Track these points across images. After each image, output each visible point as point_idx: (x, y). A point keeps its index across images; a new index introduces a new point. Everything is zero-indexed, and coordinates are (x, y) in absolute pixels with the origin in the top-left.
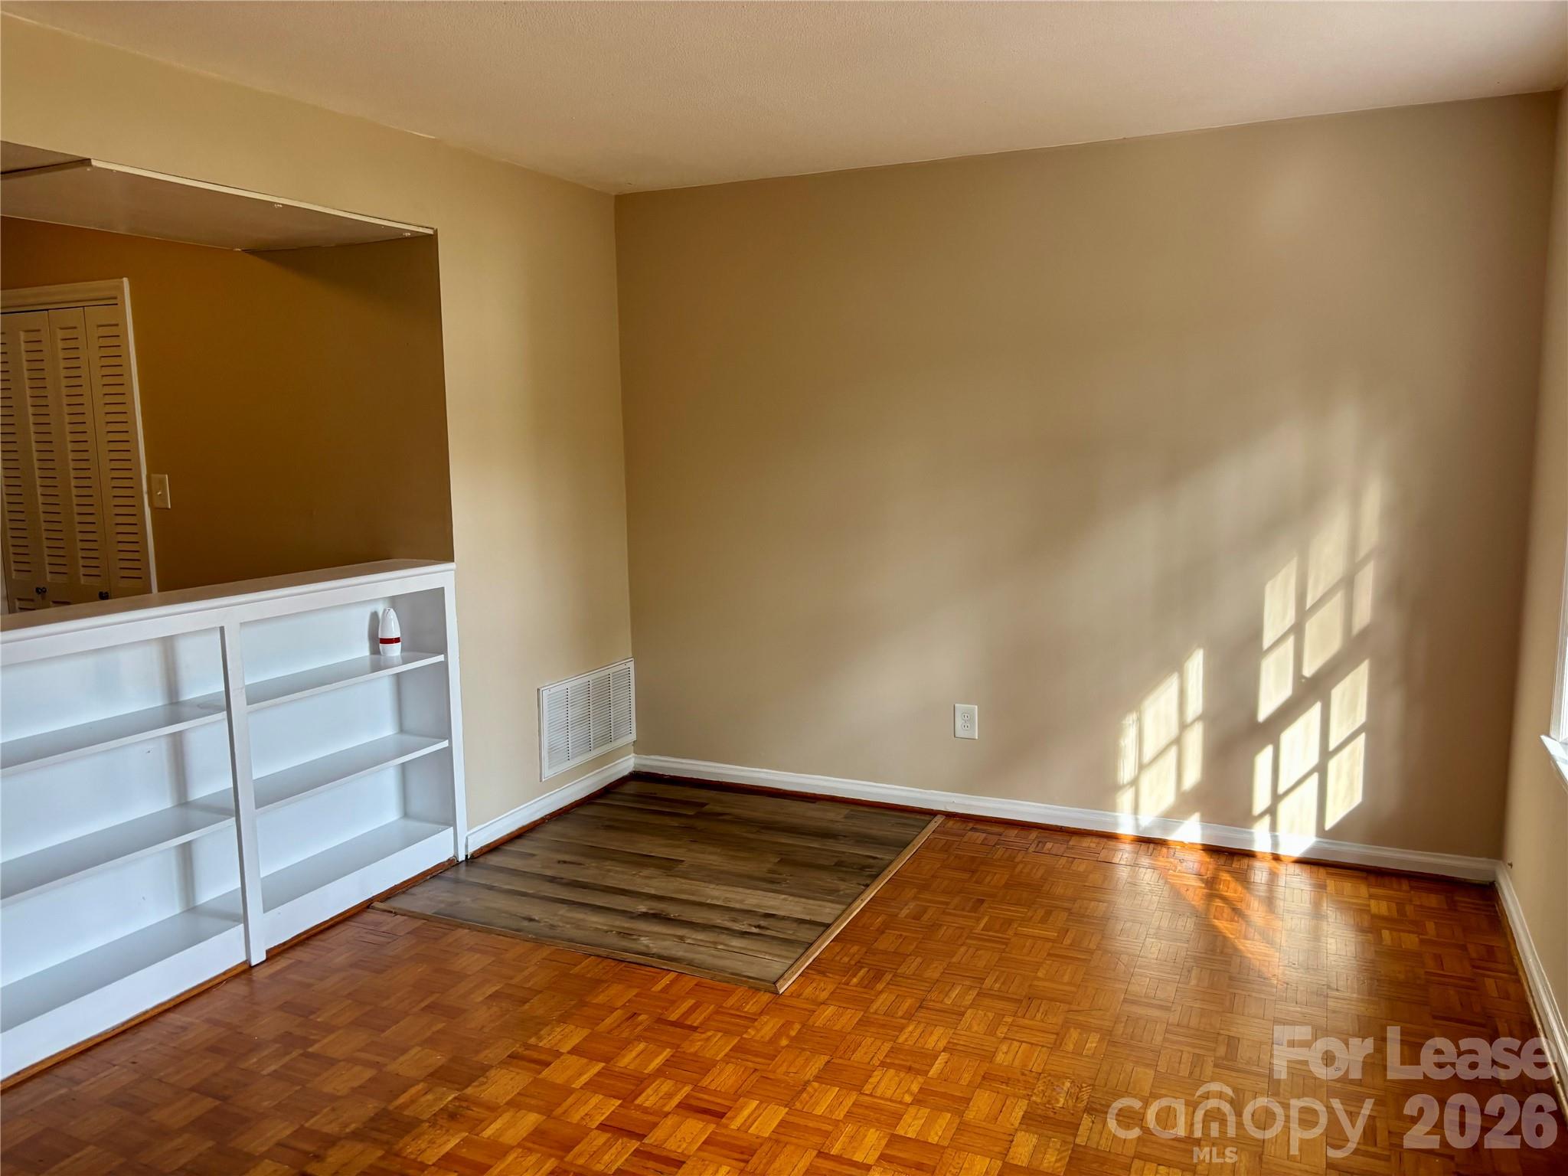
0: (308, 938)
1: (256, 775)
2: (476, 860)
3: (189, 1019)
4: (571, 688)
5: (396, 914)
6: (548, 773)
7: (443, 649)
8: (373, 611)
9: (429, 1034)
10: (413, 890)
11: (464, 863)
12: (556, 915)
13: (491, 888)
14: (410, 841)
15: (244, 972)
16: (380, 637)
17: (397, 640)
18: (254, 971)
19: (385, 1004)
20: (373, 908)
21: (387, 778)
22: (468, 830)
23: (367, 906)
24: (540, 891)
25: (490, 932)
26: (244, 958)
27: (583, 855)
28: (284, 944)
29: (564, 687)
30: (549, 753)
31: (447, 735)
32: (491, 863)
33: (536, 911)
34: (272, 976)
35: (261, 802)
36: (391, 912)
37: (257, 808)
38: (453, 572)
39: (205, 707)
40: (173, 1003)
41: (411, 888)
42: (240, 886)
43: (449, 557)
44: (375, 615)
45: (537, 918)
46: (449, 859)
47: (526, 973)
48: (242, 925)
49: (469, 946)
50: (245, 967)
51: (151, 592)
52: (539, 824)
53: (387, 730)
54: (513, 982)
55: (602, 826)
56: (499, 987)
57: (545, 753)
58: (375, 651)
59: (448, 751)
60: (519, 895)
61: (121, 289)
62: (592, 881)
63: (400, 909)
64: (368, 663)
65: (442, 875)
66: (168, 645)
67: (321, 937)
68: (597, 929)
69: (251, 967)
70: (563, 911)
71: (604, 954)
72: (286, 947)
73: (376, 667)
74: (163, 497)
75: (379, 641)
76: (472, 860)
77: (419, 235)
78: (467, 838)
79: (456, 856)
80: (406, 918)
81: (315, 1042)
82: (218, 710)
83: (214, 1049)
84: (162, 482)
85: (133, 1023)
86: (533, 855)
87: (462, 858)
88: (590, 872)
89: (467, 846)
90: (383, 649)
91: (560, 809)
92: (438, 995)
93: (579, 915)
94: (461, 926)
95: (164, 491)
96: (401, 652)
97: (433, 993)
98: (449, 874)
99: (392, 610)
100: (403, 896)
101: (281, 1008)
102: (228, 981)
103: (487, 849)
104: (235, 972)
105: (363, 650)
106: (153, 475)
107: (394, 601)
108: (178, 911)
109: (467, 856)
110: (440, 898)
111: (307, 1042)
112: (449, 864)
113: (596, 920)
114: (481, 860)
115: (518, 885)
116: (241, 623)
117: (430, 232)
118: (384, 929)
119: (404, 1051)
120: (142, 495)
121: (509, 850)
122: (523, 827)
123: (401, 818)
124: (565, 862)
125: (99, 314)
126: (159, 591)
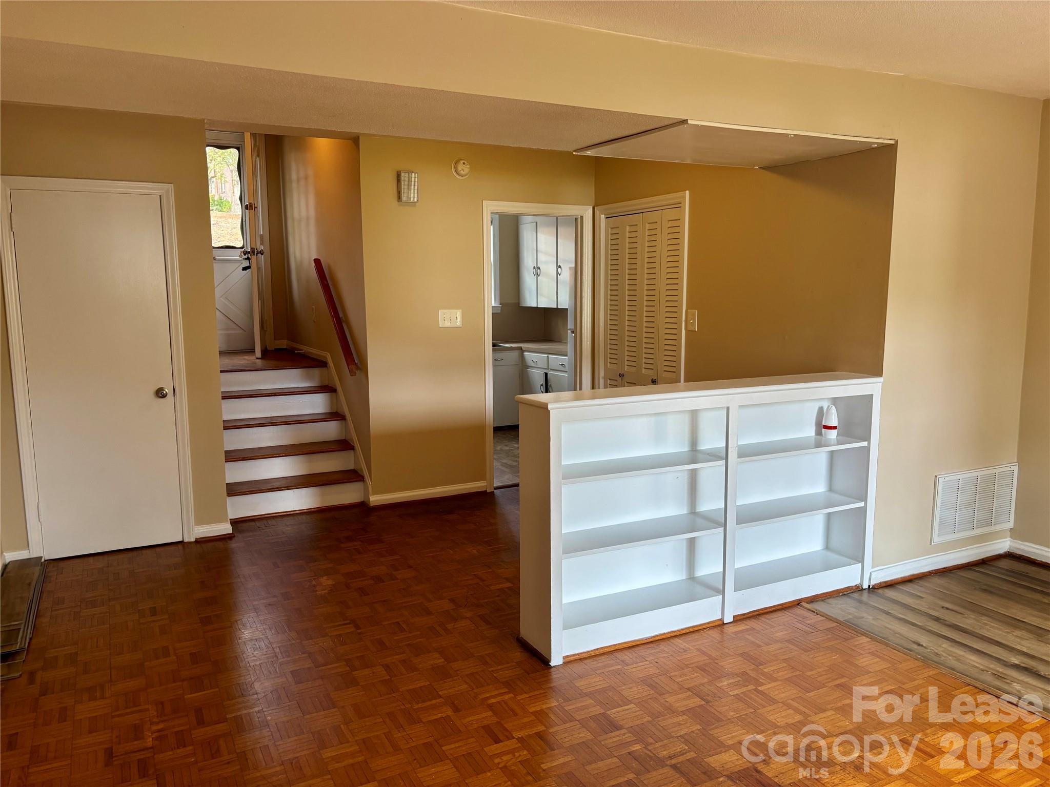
0: (759, 615)
1: (740, 502)
2: (875, 590)
3: (687, 646)
4: (963, 479)
5: (817, 614)
6: (937, 539)
7: (867, 438)
8: (820, 406)
9: (839, 704)
10: (830, 601)
11: (867, 591)
12: (940, 646)
13: (888, 613)
14: (828, 567)
15: (719, 625)
16: (823, 424)
17: (835, 428)
18: (725, 626)
19: (809, 673)
20: (802, 606)
21: (818, 519)
22: (872, 568)
23: (798, 603)
24: (926, 625)
25: (887, 645)
26: (720, 618)
27: (964, 607)
28: (744, 614)
29: (958, 477)
30: (939, 525)
31: (864, 498)
32: (888, 595)
33: (924, 639)
34: (736, 633)
35: (740, 521)
36: (814, 612)
37: (737, 524)
38: (881, 384)
39: (712, 456)
40: (678, 633)
41: (828, 598)
42: (722, 570)
43: (880, 374)
44: (821, 409)
45: (924, 645)
46: (856, 585)
47: (916, 683)
48: (721, 597)
49: (871, 651)
50: (720, 623)
51: (680, 382)
52: (926, 576)
53: (820, 488)
54: (903, 686)
55: (980, 588)
56: (893, 687)
57: (936, 524)
58: (819, 433)
59: (863, 511)
60: (910, 624)
61: (684, 197)
62: (971, 629)
63: (821, 612)
64: (813, 441)
65: (849, 594)
66: (694, 415)
67: (767, 616)
68: (974, 666)
69: (724, 624)
70: (946, 645)
71: (981, 687)
72: (745, 617)
73: (819, 445)
74: (693, 324)
75: (823, 427)
76: (873, 589)
77: (884, 145)
78: (871, 573)
79: (861, 584)
80: (824, 618)
81: (763, 684)
82: (720, 458)
83: (702, 669)
84: (694, 315)
85: (657, 638)
86: (922, 598)
87: (865, 586)
88: (969, 621)
89: (870, 579)
90: (825, 433)
91: (944, 568)
92: (847, 679)
93: (960, 652)
94: (864, 634)
95: (694, 320)
96: (837, 436)
97: (843, 676)
98: (856, 595)
99: (834, 407)
100: (822, 603)
101: (742, 655)
102: (710, 628)
103: (884, 585)
104: (714, 624)
105: (811, 432)
106: (689, 310)
107: (835, 401)
108: (684, 578)
109: (869, 586)
110: (849, 611)
111: (758, 683)
112: (856, 589)
113: (973, 659)
114: (880, 591)
115: (911, 617)
116: (739, 406)
117: (893, 142)
118: (808, 622)
119: (824, 711)
120: (682, 322)
121: (901, 589)
122: (913, 575)
123: (823, 549)
124: (947, 609)
125: (671, 214)
126: (684, 382)
